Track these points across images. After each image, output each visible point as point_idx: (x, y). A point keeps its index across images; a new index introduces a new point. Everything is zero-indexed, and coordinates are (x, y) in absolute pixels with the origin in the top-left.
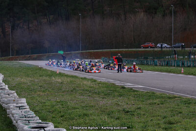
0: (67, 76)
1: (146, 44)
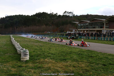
1: (45, 32)
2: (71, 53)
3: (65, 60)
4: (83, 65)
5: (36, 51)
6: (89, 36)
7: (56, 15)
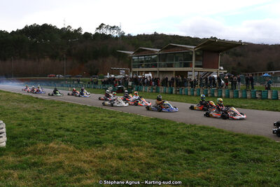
1: (50, 75)
2: (114, 125)
3: (100, 143)
4: (141, 154)
5: (25, 123)
6: (158, 85)
7: (77, 32)
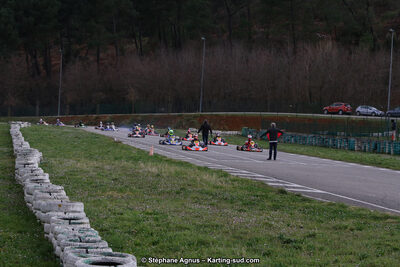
0: (170, 161)
1: (334, 106)
